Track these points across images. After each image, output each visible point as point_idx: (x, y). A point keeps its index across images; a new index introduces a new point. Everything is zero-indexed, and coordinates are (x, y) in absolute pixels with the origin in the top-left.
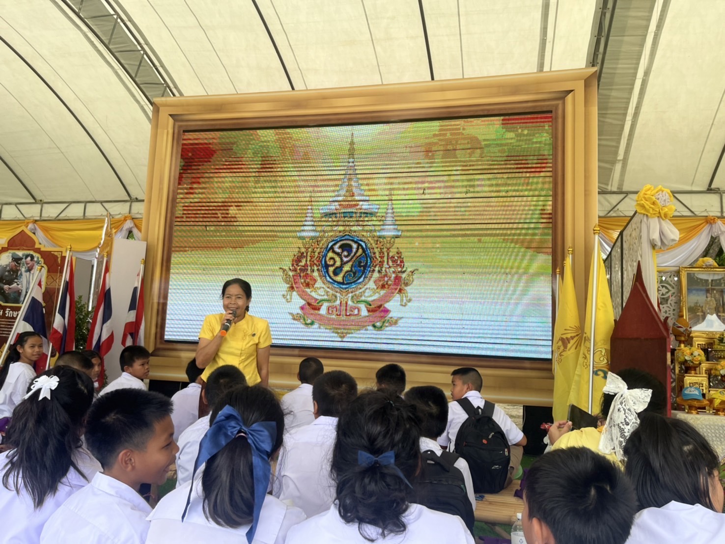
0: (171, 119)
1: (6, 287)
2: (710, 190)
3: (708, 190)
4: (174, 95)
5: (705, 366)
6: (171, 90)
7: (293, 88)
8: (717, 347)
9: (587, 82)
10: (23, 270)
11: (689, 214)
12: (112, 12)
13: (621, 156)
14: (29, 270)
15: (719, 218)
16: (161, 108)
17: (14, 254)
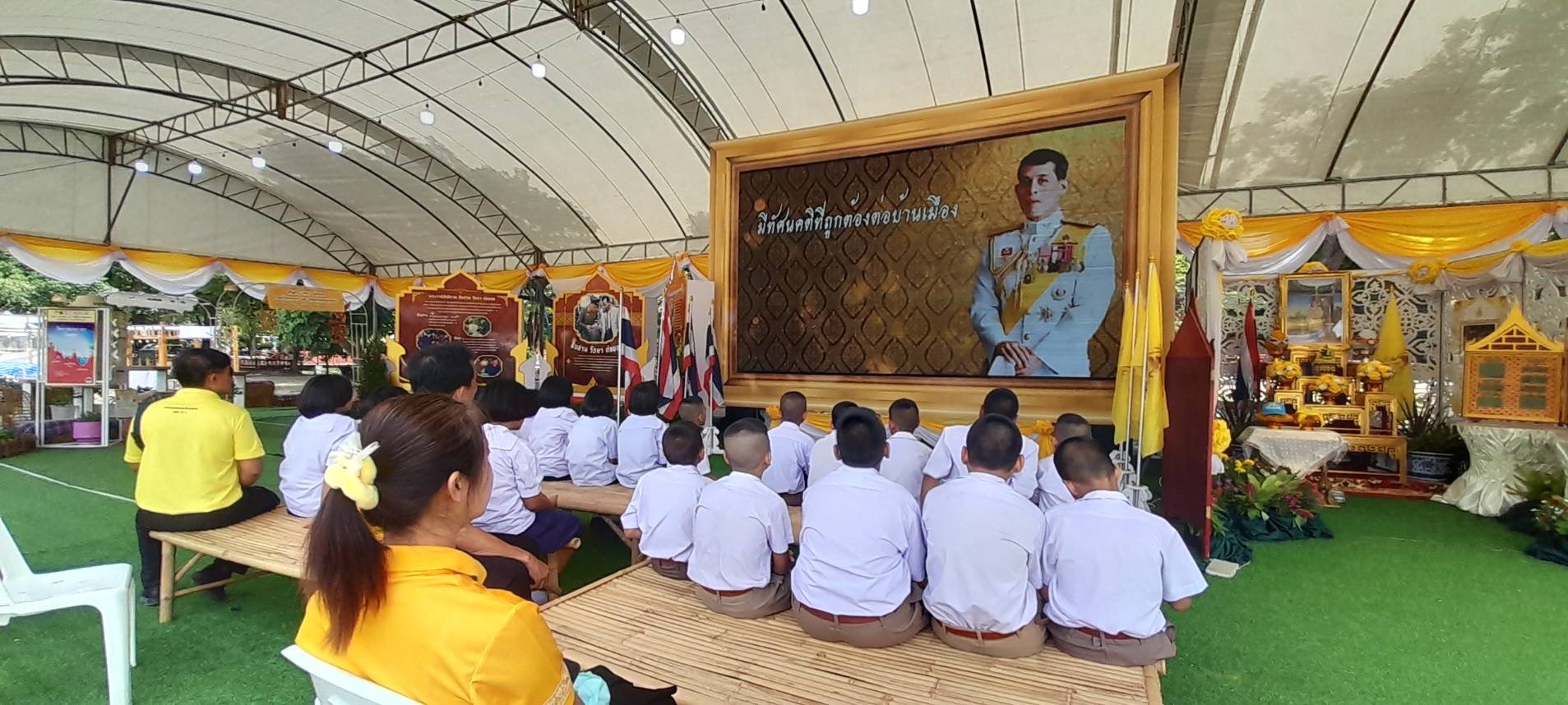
0: (727, 162)
1: (588, 327)
2: (1329, 180)
3: (1326, 180)
4: (728, 137)
5: (1303, 381)
7: (843, 119)
8: (1318, 360)
9: (1167, 80)
10: (601, 311)
11: (1301, 210)
12: (672, 68)
13: (1213, 150)
14: (606, 310)
15: (1337, 212)
16: (718, 153)
17: (592, 297)
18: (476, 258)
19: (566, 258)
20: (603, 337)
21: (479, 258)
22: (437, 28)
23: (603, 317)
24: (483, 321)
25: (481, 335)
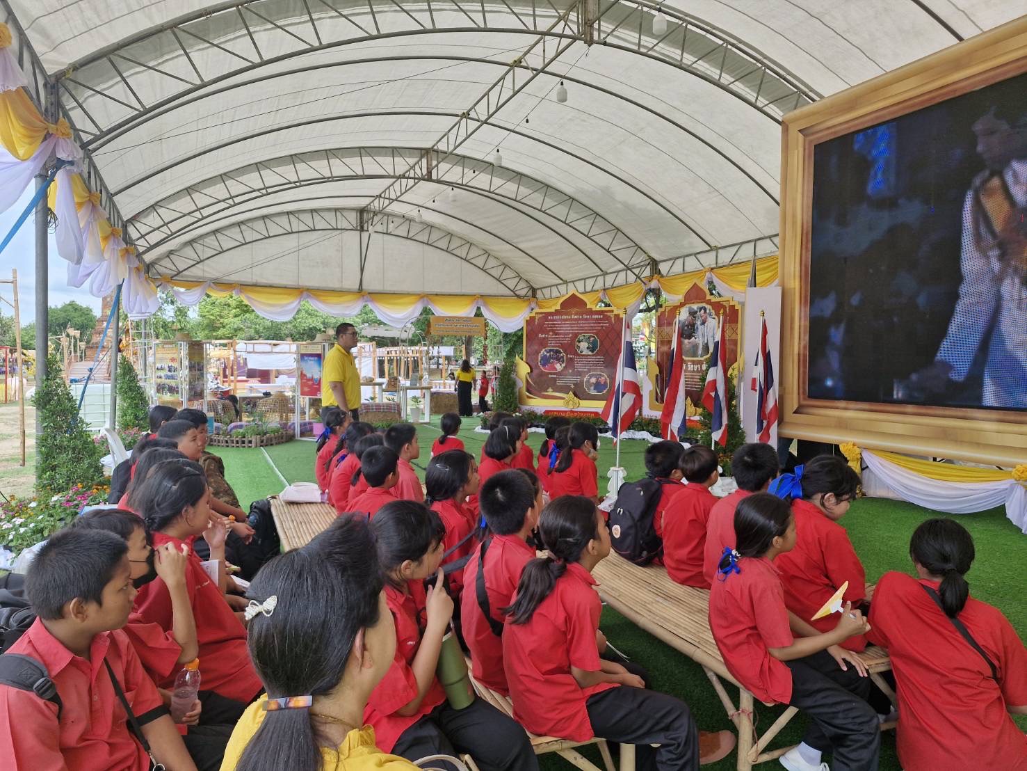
0: (800, 135)
1: (686, 341)
4: (813, 100)
6: (807, 96)
10: (699, 323)
12: (720, 42)
14: (703, 323)
17: (690, 308)
18: (605, 274)
19: (678, 267)
20: (700, 352)
21: (607, 274)
22: (503, 78)
23: (699, 330)
24: (592, 339)
25: (590, 353)
